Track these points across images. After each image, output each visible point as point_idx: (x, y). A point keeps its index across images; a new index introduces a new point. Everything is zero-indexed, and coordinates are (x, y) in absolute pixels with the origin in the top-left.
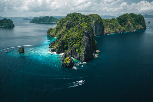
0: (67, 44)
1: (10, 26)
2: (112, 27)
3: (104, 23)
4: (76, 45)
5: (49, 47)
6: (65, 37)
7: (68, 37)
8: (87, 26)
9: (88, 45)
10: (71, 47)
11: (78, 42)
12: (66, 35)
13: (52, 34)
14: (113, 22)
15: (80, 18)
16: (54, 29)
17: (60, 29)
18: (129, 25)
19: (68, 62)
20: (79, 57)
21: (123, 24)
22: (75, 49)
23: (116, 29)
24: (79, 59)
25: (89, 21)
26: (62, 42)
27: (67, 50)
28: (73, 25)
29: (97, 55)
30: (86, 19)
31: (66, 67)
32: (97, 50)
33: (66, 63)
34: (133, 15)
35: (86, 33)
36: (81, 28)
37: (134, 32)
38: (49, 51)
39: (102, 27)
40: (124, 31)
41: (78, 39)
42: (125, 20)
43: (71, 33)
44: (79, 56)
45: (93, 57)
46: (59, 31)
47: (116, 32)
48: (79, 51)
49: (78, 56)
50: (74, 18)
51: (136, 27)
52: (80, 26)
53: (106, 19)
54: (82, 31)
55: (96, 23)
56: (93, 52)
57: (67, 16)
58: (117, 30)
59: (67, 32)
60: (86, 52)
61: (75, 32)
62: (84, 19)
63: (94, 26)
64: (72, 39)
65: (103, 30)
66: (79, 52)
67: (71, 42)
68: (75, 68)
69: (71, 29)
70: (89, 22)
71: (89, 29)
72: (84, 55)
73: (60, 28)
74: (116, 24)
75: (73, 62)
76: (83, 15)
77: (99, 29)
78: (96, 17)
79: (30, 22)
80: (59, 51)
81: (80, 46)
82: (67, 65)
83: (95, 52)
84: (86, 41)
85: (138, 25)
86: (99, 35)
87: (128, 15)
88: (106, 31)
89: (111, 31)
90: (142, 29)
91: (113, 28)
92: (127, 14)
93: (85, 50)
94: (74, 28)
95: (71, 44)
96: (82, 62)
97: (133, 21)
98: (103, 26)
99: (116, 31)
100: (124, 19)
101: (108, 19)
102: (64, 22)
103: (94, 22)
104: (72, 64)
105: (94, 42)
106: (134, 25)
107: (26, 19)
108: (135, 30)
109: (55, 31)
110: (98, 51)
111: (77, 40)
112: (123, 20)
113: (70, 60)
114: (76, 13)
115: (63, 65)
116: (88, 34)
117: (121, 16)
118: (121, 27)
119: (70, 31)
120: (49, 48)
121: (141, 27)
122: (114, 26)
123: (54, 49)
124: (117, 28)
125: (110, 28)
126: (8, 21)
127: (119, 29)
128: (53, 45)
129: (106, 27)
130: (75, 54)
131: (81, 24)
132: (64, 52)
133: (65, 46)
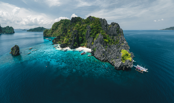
0: (82, 36)
13: (48, 34)
16: (50, 31)
26: (77, 34)
27: (83, 43)
28: (79, 20)
36: (94, 19)
38: (57, 48)
43: (80, 26)
46: (55, 31)
69: (78, 23)
132: (79, 46)
133: (80, 38)
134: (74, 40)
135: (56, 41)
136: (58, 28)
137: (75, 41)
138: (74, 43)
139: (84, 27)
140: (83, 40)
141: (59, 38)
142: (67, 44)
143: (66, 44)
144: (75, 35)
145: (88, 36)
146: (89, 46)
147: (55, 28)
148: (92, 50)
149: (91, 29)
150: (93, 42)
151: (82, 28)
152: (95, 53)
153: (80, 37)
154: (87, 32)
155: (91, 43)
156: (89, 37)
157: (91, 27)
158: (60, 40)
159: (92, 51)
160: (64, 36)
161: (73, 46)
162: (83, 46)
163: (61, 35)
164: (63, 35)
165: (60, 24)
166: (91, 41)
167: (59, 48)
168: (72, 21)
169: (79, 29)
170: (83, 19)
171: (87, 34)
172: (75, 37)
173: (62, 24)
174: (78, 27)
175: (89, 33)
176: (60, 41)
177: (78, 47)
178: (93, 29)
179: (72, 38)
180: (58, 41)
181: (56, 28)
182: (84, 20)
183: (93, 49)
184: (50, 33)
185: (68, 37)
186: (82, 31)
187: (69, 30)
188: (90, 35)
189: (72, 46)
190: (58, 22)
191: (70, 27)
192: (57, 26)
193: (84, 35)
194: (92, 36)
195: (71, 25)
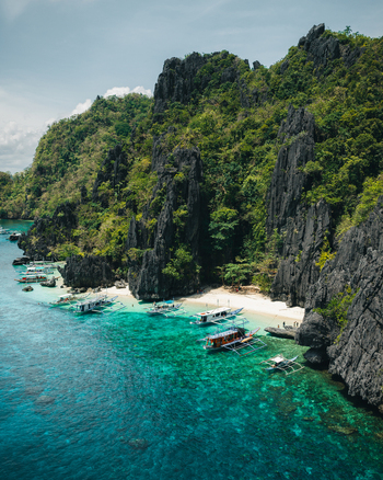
13: (10, 203)
95: (313, 180)
102: (81, 136)
120: (24, 261)
132: (212, 281)
133: (224, 219)
134: (170, 228)
135: (44, 244)
136: (75, 161)
137: (173, 235)
138: (168, 257)
139: (256, 126)
140: (244, 230)
141: (67, 217)
142: (118, 264)
143: (109, 258)
144: (181, 188)
145: (287, 196)
146: (289, 280)
147: (53, 159)
148: (316, 316)
149: (318, 136)
150: (333, 248)
151: (240, 135)
152: (344, 346)
153: (223, 210)
154: (284, 160)
155: (310, 258)
156: (293, 204)
157: (321, 122)
158: (76, 233)
159: (316, 325)
160: (105, 205)
161: (160, 275)
162: (239, 284)
163: (85, 201)
164: (96, 199)
165: (93, 132)
166: (309, 239)
167: (53, 285)
168: (171, 92)
169: (217, 147)
170: (257, 64)
171: (279, 182)
172: (176, 206)
173: (103, 132)
174: (206, 133)
175: (294, 168)
176: (75, 240)
177: (197, 290)
178: (333, 133)
179: (157, 209)
180: (62, 242)
181: (66, 158)
182: (266, 75)
183: (322, 304)
184: (21, 198)
185: (133, 206)
186: (246, 157)
187: (145, 162)
188: (308, 187)
189: (151, 272)
190: (77, 121)
191: (149, 137)
192: (73, 148)
193: (253, 194)
194: (319, 195)
195: (159, 119)
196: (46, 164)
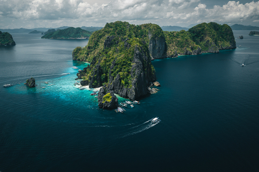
0: (107, 73)
1: (8, 44)
2: (181, 45)
3: (168, 38)
4: (121, 73)
5: (77, 77)
6: (102, 61)
7: (107, 62)
8: (138, 44)
9: (140, 74)
10: (114, 77)
11: (125, 68)
12: (104, 58)
13: (81, 57)
14: (182, 37)
15: (128, 29)
16: (84, 49)
17: (95, 48)
18: (208, 41)
19: (109, 100)
20: (127, 93)
21: (198, 39)
22: (120, 79)
23: (187, 49)
24: (126, 97)
25: (142, 35)
26: (99, 70)
27: (107, 81)
28: (116, 42)
29: (156, 90)
30: (137, 31)
31: (106, 108)
32: (155, 81)
33: (106, 102)
34: (214, 26)
35: (137, 55)
36: (130, 46)
37: (215, 53)
38: (77, 85)
39: (164, 46)
40: (200, 51)
41: (125, 65)
42: (202, 34)
43: (113, 55)
44: (127, 91)
45: (148, 94)
46: (93, 52)
47: (186, 54)
48: (127, 83)
49: (125, 91)
50: (117, 31)
51: (220, 44)
52: (128, 43)
53: (171, 32)
54: (130, 51)
55: (153, 39)
56: (149, 85)
57: (105, 27)
58: (189, 49)
59: (106, 53)
60: (137, 84)
61: (120, 54)
62: (135, 32)
63: (150, 43)
64: (115, 64)
65: (166, 49)
66: (127, 85)
67: (112, 68)
68: (120, 110)
69: (113, 48)
70: (142, 37)
71: (142, 48)
72: (135, 90)
73: (93, 47)
74: (186, 40)
75: (116, 100)
76: (133, 25)
77: (159, 48)
78: (154, 29)
79: (42, 37)
80: (93, 84)
81: (128, 75)
82: (107, 106)
83: (152, 84)
84: (138, 66)
85: (223, 42)
86: (159, 59)
87: (207, 25)
88: (170, 51)
89: (179, 51)
90: (230, 48)
91: (182, 47)
92: (205, 23)
93: (136, 82)
94: (118, 46)
95: (112, 72)
96: (131, 100)
97: (214, 35)
98: (165, 44)
99: (187, 51)
100: (200, 32)
101: (174, 32)
102: (101, 37)
103: (150, 36)
104: (115, 104)
105: (151, 69)
106: (216, 42)
107: (35, 32)
108: (218, 51)
109: (85, 52)
110: (156, 84)
111: (123, 65)
112: (197, 33)
113: (111, 97)
114: (121, 22)
115: (101, 105)
116: (140, 57)
117: (195, 27)
118: (195, 45)
119: (111, 51)
120: (77, 79)
121: (227, 44)
122: (184, 43)
123: (84, 81)
124: (188, 47)
125: (176, 47)
126: (4, 35)
127: (192, 49)
128: (83, 75)
129: (170, 45)
130: (119, 89)
131: (129, 40)
132: (102, 85)
133: (104, 76)
134: (94, 78)
135: (81, 75)
138: (94, 82)
140: (106, 78)
141: (85, 71)
143: (87, 81)
144: (96, 72)
147: (92, 45)
157: (116, 62)
163: (88, 68)
167: (79, 85)
172: (95, 74)
177: (99, 87)
178: (118, 64)
179: (93, 75)
181: (96, 44)
184: (83, 55)
187: (98, 61)
189: (91, 84)
196: (90, 45)
